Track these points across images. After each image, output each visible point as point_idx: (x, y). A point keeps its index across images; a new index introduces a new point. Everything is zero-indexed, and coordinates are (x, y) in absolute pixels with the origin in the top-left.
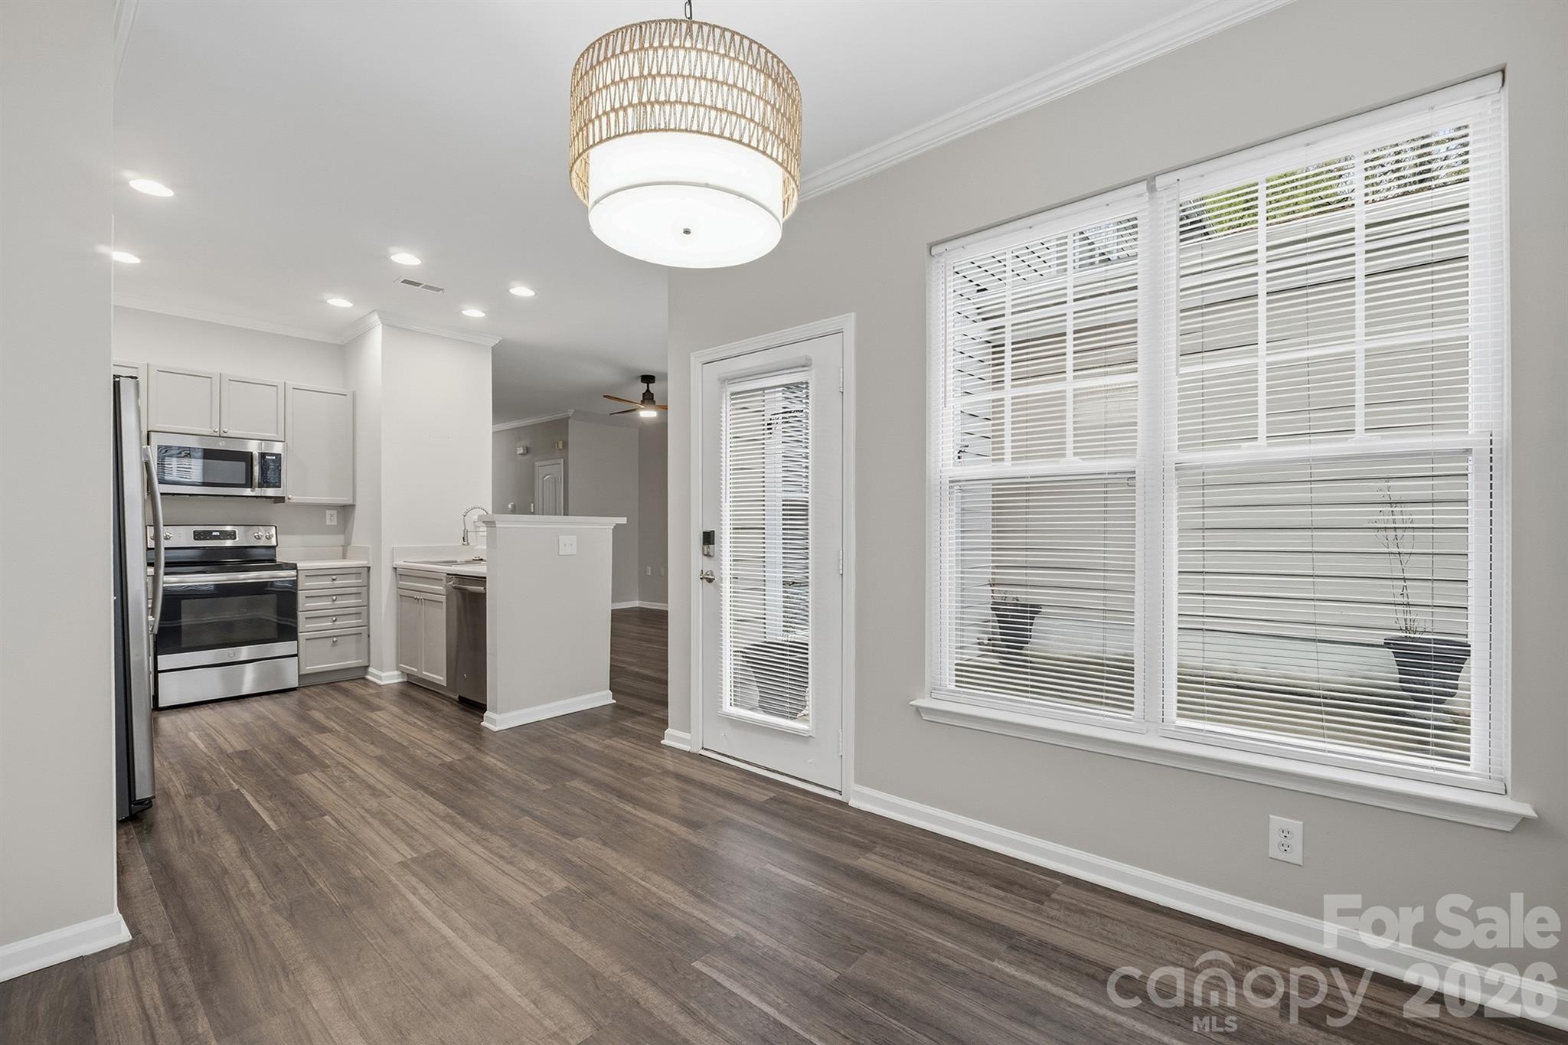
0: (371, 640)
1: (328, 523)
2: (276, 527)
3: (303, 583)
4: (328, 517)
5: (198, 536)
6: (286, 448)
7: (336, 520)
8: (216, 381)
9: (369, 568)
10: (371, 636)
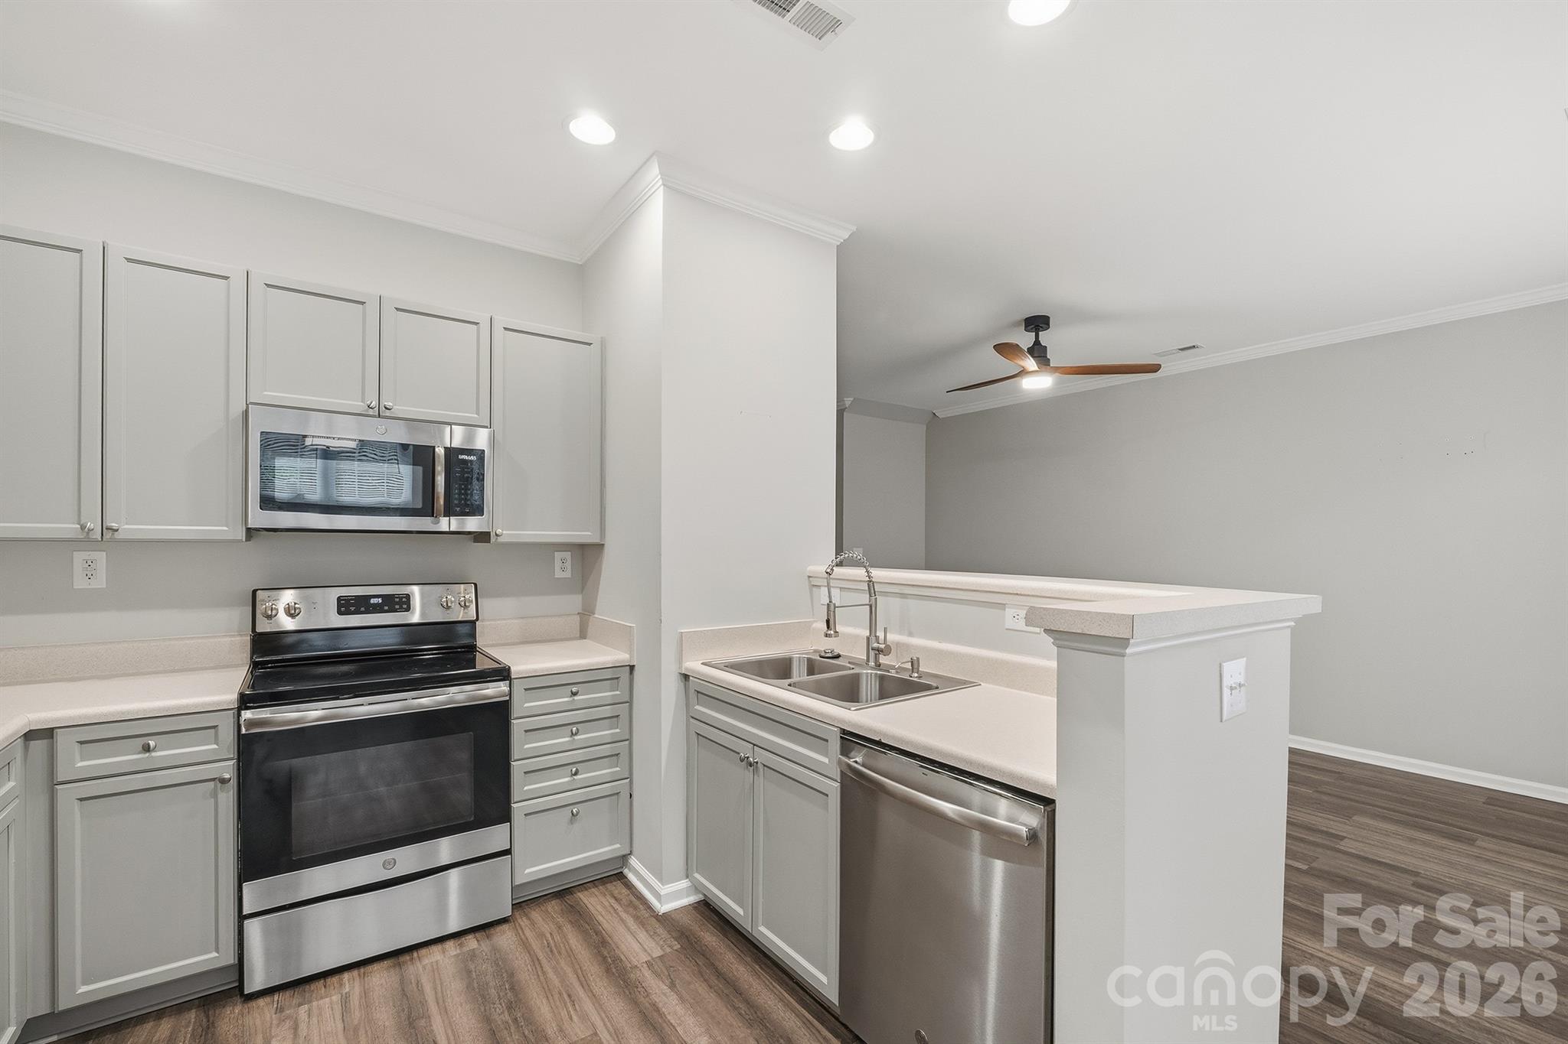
0: (635, 803)
1: (559, 574)
2: (476, 585)
3: (522, 705)
4: (558, 564)
5: (346, 606)
6: (493, 441)
7: (569, 567)
8: (372, 308)
9: (632, 668)
10: (634, 796)
